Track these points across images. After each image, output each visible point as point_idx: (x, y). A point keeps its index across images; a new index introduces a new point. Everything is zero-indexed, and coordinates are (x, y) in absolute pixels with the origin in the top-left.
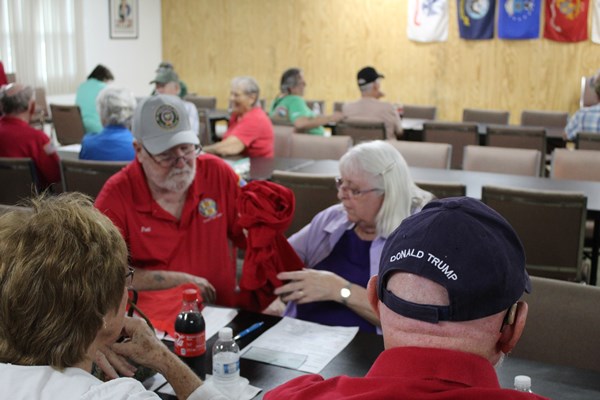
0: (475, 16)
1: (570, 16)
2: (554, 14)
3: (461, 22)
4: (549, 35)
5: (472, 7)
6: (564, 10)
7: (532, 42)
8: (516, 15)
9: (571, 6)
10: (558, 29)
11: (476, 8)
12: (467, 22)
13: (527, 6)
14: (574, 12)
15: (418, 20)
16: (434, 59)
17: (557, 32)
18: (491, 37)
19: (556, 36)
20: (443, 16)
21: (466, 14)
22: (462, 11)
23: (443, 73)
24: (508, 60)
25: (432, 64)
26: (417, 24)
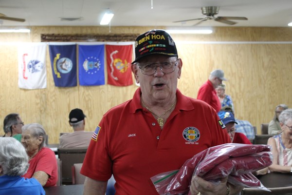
0: (64, 72)
1: (122, 71)
2: (113, 70)
3: (55, 76)
4: (111, 82)
5: (61, 66)
6: (118, 67)
7: (101, 87)
8: (90, 70)
9: (122, 65)
10: (116, 78)
11: (64, 67)
12: (59, 76)
13: (96, 65)
14: (124, 68)
15: (26, 76)
16: (38, 101)
17: (115, 80)
18: (75, 85)
19: (115, 83)
20: (43, 73)
21: (58, 71)
22: (55, 69)
23: (45, 109)
24: (87, 99)
25: (37, 104)
26: (26, 78)
